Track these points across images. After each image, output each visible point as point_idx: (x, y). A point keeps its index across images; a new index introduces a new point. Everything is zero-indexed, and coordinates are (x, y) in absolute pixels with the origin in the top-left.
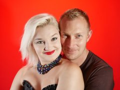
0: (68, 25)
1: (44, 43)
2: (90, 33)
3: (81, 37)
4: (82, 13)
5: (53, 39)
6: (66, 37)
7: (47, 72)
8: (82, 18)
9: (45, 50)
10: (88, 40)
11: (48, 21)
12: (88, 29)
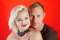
0: (33, 11)
1: (22, 20)
2: (44, 14)
3: (40, 17)
4: (40, 4)
5: (26, 18)
6: (32, 17)
7: (23, 36)
8: (40, 7)
9: (22, 24)
10: (44, 18)
11: (23, 9)
12: (43, 12)
